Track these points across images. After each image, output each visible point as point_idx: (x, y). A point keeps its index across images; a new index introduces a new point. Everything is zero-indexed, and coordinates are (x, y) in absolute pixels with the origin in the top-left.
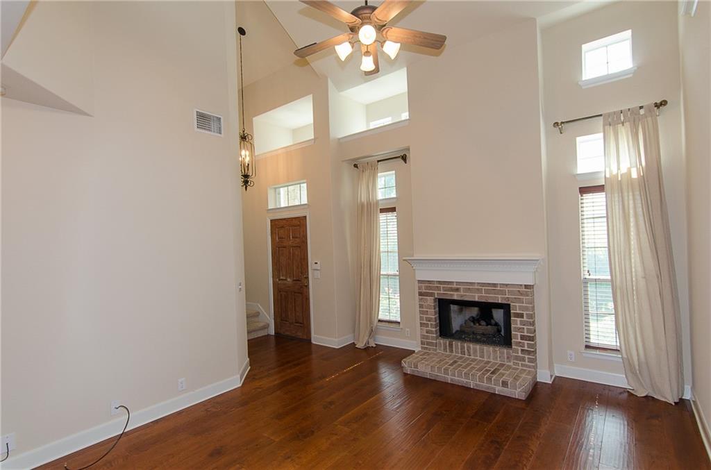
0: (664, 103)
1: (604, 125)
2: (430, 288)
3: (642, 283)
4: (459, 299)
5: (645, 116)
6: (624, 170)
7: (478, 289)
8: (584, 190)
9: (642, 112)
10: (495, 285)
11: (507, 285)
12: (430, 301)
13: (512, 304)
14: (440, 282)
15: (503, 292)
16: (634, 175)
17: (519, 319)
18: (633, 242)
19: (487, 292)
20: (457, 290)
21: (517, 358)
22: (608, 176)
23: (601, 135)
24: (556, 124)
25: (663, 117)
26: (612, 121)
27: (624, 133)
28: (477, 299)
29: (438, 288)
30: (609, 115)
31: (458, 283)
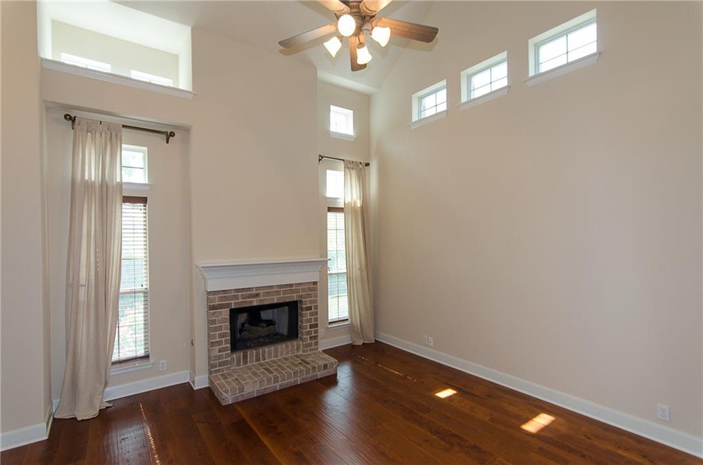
1: (345, 168)
2: (226, 298)
4: (259, 304)
6: (353, 200)
7: (277, 292)
8: (330, 209)
9: (361, 166)
10: (291, 285)
11: (300, 284)
12: (225, 313)
13: (304, 300)
14: (237, 290)
15: (297, 291)
16: (359, 204)
17: (308, 312)
19: (285, 292)
20: (257, 295)
21: (307, 346)
22: (346, 202)
25: (368, 173)
26: (348, 166)
28: (276, 301)
29: (235, 297)
30: (347, 161)
31: (257, 288)
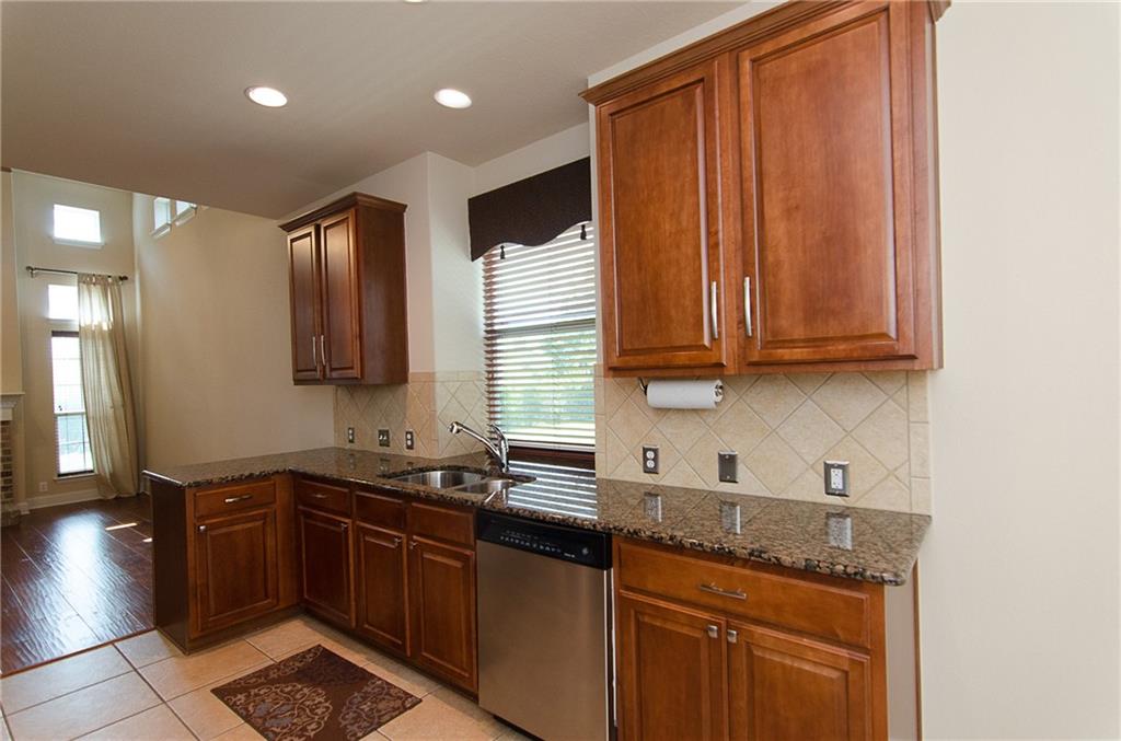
0: (125, 278)
1: (79, 282)
3: (111, 411)
5: (113, 284)
6: (95, 323)
8: (56, 334)
9: (110, 280)
16: (105, 328)
18: (103, 380)
22: (82, 325)
23: (76, 288)
24: (29, 268)
25: (125, 286)
26: (85, 280)
27: (96, 292)
30: (84, 274)
